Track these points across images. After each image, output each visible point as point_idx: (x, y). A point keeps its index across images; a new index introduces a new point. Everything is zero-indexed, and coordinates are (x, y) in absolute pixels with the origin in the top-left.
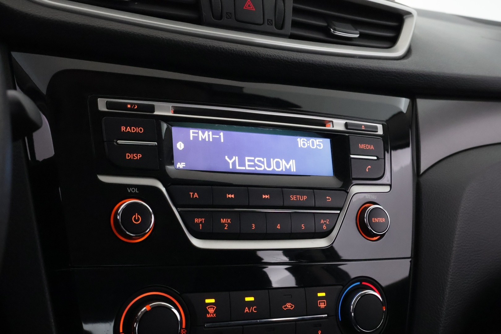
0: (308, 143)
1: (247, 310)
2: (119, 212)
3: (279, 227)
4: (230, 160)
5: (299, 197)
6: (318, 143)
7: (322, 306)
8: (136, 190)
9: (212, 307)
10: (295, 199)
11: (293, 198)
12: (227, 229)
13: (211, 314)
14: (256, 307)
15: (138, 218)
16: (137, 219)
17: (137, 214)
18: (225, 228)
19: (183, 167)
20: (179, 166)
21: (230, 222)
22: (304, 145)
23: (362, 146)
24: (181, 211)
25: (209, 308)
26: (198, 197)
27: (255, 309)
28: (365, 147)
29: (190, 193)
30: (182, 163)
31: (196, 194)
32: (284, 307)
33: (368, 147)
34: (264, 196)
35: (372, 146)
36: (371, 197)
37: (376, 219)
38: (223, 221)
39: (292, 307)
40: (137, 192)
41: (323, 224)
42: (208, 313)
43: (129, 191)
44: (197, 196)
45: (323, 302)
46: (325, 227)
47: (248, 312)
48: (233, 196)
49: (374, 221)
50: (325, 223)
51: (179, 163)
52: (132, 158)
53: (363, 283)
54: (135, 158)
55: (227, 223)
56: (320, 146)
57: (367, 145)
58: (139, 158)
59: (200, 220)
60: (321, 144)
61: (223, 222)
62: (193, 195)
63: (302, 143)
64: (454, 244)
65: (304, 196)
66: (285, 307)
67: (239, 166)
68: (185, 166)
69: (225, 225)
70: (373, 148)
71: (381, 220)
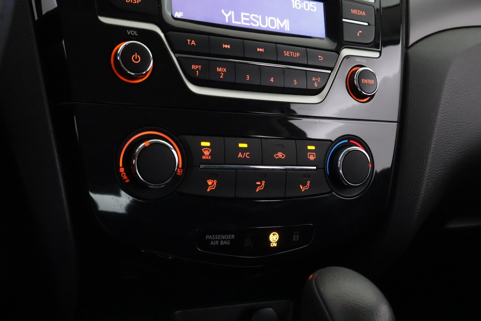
0: (301, 5)
1: (240, 155)
2: (118, 53)
3: (272, 80)
4: (227, 14)
5: (292, 53)
6: (311, 6)
7: (312, 158)
8: (135, 33)
9: (207, 150)
10: (288, 54)
11: (287, 54)
12: (222, 77)
13: (206, 156)
14: (249, 153)
15: (138, 57)
16: (136, 58)
17: (136, 54)
18: (221, 77)
19: (181, 16)
20: (177, 15)
21: (226, 72)
22: (298, 6)
23: (354, 11)
24: (179, 57)
25: (204, 150)
26: (195, 45)
27: (248, 155)
28: (357, 13)
29: (188, 40)
30: (180, 13)
31: (193, 41)
32: (275, 156)
33: (360, 13)
34: (258, 50)
35: (364, 12)
36: (361, 61)
37: (365, 80)
38: (219, 69)
39: (283, 156)
40: (136, 34)
41: (314, 82)
42: (204, 155)
43: (129, 34)
44: (194, 43)
45: (312, 154)
46: (316, 85)
47: (242, 157)
48: (229, 46)
49: (363, 82)
50: (317, 81)
51: (177, 13)
52: (132, 2)
53: (351, 141)
54: (135, 2)
55: (222, 72)
56: (313, 8)
57: (359, 11)
58: (139, 2)
59: (197, 67)
60: (314, 6)
61: (219, 71)
62: (191, 42)
63: (296, 4)
64: (438, 113)
65: (297, 53)
66: (277, 156)
67: (235, 20)
68: (182, 15)
69: (221, 73)
70: (365, 14)
71: (370, 82)
